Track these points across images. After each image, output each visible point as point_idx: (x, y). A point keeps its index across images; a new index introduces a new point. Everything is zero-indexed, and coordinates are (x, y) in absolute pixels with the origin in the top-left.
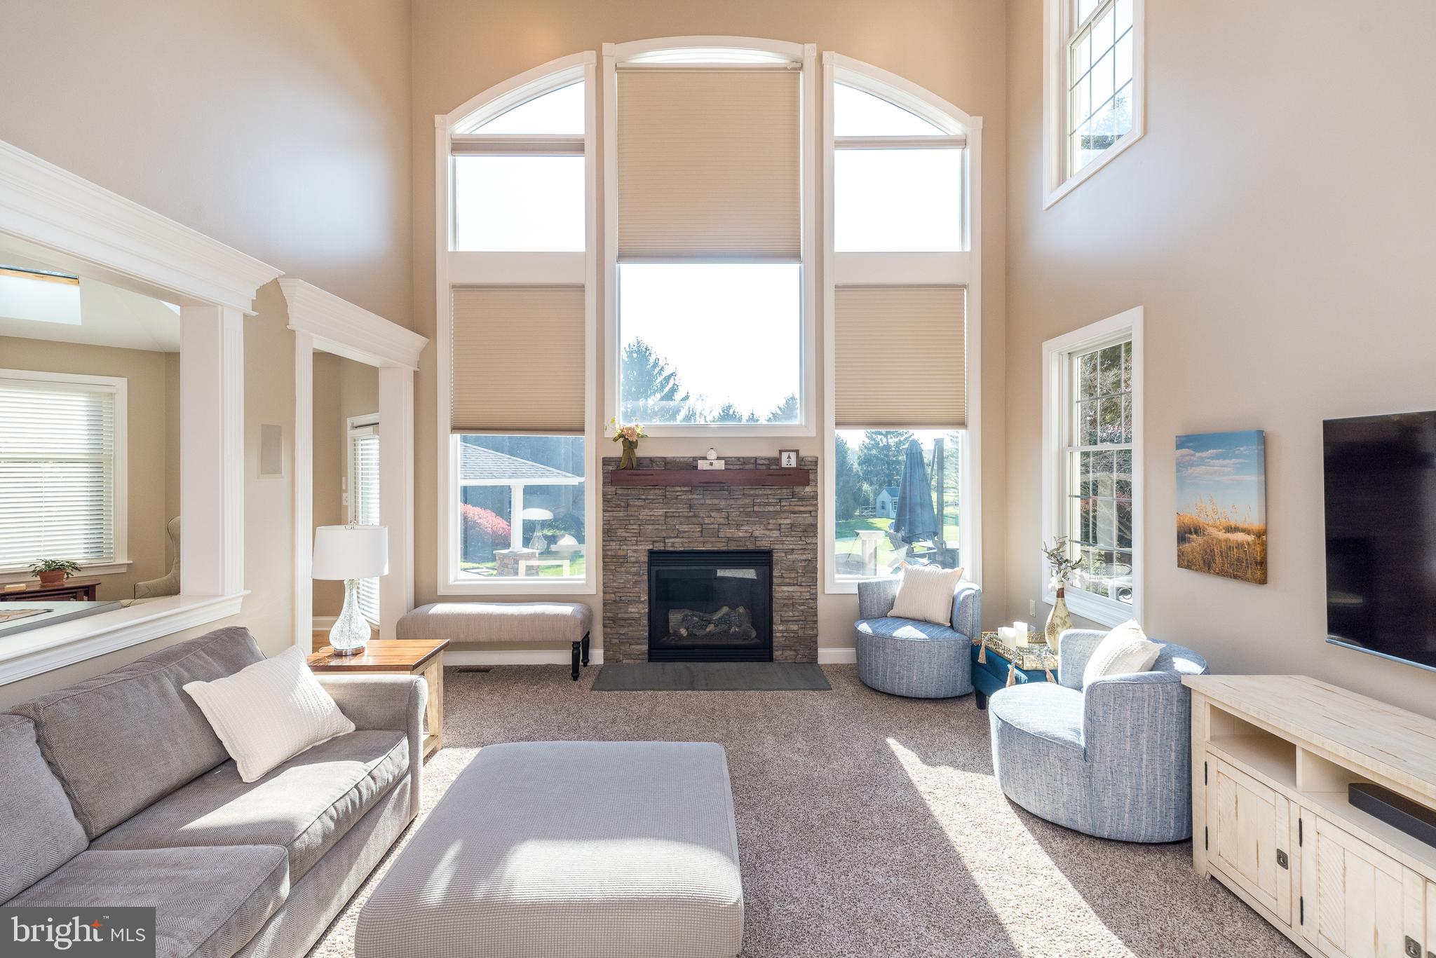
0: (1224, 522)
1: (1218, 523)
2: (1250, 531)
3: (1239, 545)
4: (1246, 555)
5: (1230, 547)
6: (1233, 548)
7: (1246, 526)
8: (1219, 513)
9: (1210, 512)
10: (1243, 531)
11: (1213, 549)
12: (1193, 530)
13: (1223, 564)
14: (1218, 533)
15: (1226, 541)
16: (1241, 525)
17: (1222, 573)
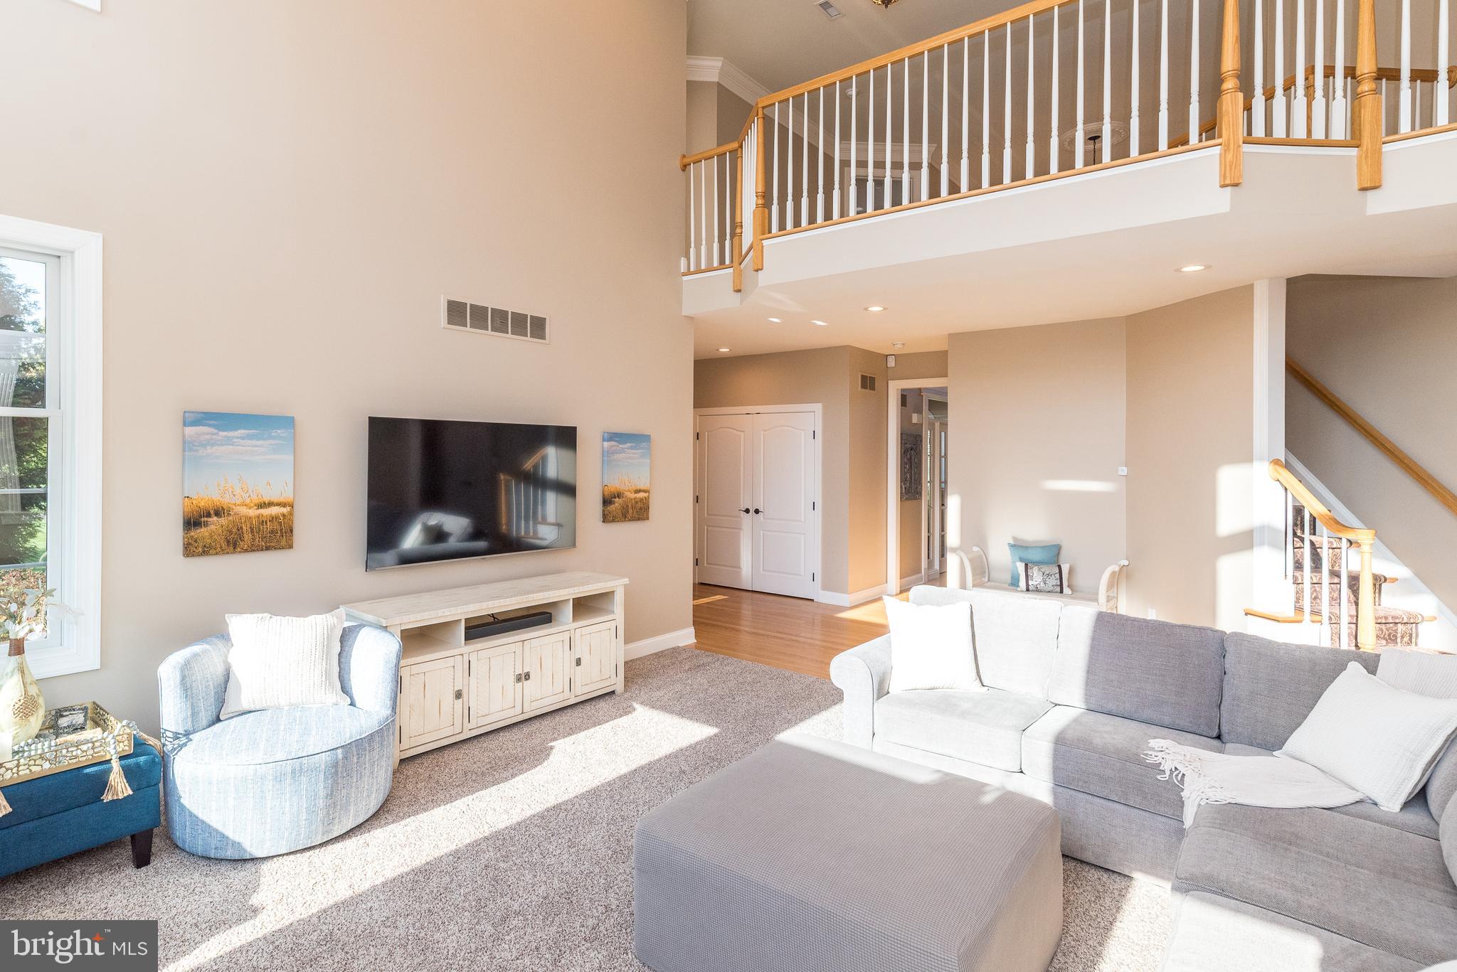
0: (256, 500)
1: (248, 501)
2: (285, 503)
3: (273, 518)
4: (281, 525)
5: (263, 521)
6: (266, 523)
7: (282, 500)
8: (250, 492)
9: (238, 491)
10: (278, 504)
11: (241, 527)
12: (212, 512)
13: (254, 540)
14: (248, 510)
15: (258, 517)
16: (275, 499)
17: (253, 549)
